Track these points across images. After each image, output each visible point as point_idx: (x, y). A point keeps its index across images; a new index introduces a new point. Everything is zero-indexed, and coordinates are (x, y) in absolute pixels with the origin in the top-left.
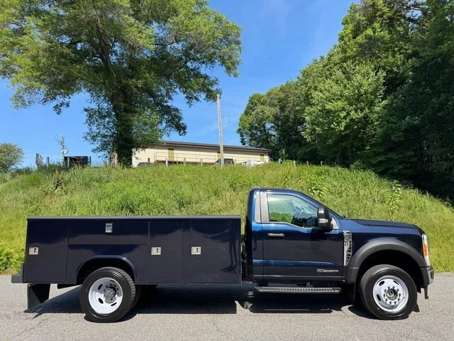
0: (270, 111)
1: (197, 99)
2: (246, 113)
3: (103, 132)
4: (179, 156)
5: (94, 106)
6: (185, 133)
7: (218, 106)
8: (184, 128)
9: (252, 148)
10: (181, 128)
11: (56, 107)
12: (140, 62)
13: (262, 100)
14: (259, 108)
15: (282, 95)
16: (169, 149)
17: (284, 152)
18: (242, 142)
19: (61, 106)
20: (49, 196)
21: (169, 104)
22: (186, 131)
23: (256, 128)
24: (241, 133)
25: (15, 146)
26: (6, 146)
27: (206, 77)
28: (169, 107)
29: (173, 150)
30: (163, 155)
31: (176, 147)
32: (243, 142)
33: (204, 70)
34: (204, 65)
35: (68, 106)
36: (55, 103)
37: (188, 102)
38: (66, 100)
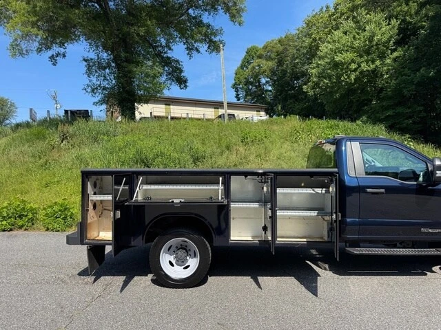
0: (267, 65)
1: (198, 51)
2: (242, 67)
3: (105, 84)
4: (176, 111)
5: (92, 55)
6: (186, 86)
9: (246, 103)
10: (182, 82)
11: (52, 57)
12: (141, 9)
13: (258, 53)
14: (255, 62)
15: (281, 48)
16: (165, 105)
17: (280, 108)
18: (236, 97)
19: (57, 56)
20: (55, 150)
21: (169, 55)
22: (187, 84)
23: (251, 83)
24: (237, 88)
27: (208, 26)
28: (169, 58)
29: (169, 105)
30: (160, 110)
31: (173, 102)
32: (237, 97)
33: (206, 18)
34: (207, 13)
35: (64, 56)
36: (50, 53)
37: (188, 54)
38: (61, 50)
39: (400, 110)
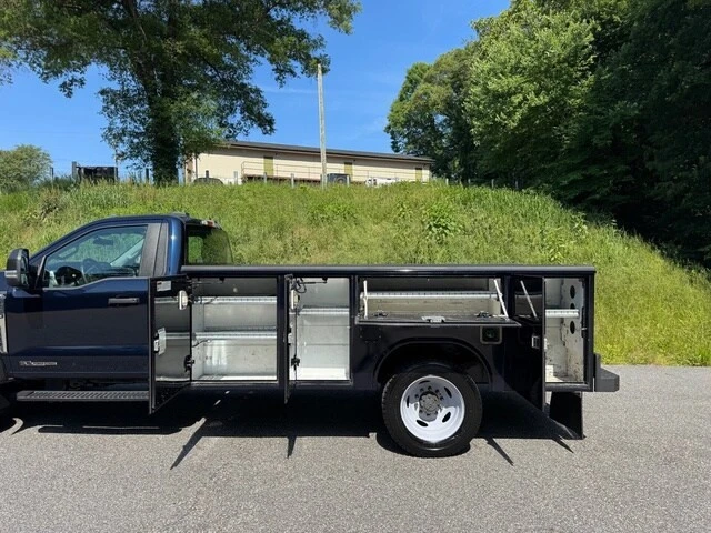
0: (438, 93)
1: (292, 72)
3: (131, 126)
4: (280, 168)
5: (115, 86)
6: (272, 130)
7: (320, 84)
8: (270, 122)
9: (411, 156)
10: (266, 123)
11: (64, 85)
12: (186, 10)
13: (425, 75)
14: (422, 87)
15: (457, 65)
16: (265, 157)
17: (457, 163)
18: (393, 147)
19: (72, 84)
21: (245, 82)
22: (274, 127)
23: (417, 124)
25: (39, 149)
26: (23, 149)
27: (302, 35)
28: (244, 85)
29: (272, 158)
30: (256, 166)
31: (276, 153)
32: (395, 147)
33: (299, 22)
34: (298, 14)
35: (82, 83)
36: (61, 80)
37: (277, 79)
38: (78, 75)
39: (593, 170)
